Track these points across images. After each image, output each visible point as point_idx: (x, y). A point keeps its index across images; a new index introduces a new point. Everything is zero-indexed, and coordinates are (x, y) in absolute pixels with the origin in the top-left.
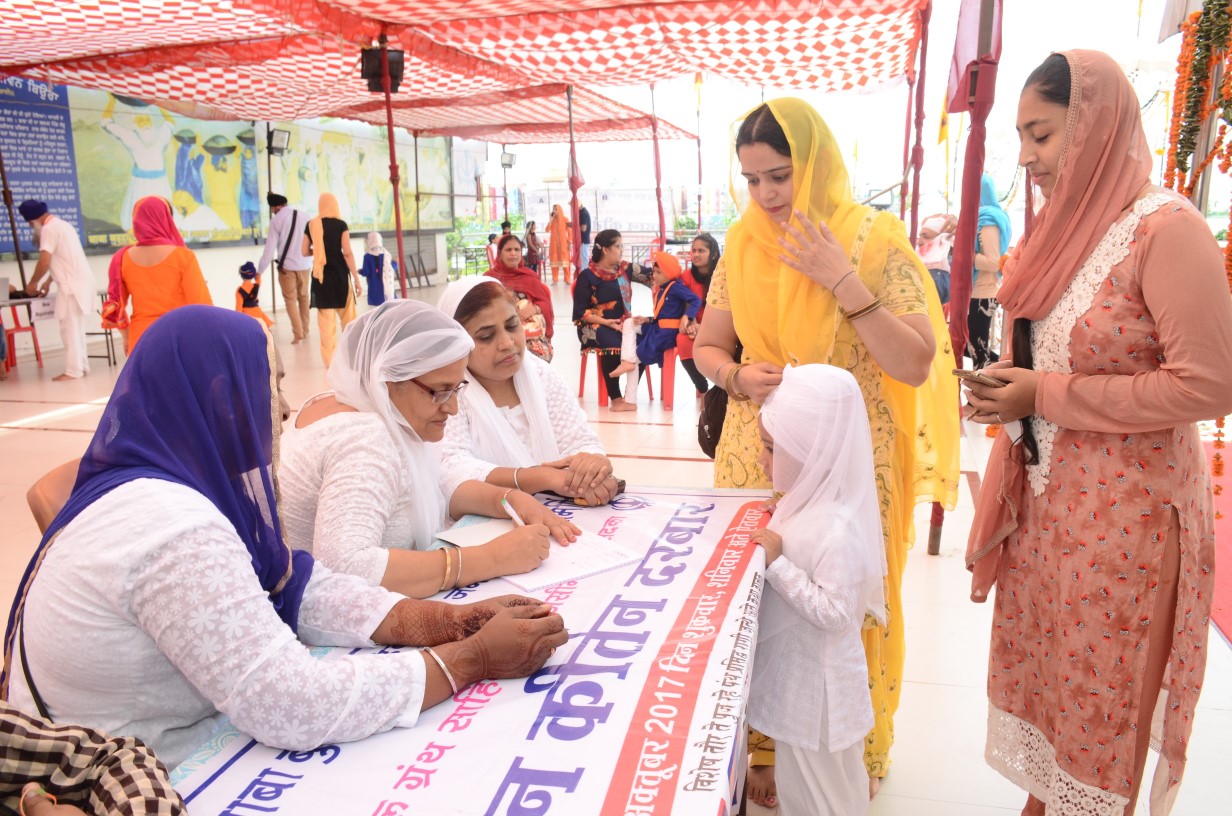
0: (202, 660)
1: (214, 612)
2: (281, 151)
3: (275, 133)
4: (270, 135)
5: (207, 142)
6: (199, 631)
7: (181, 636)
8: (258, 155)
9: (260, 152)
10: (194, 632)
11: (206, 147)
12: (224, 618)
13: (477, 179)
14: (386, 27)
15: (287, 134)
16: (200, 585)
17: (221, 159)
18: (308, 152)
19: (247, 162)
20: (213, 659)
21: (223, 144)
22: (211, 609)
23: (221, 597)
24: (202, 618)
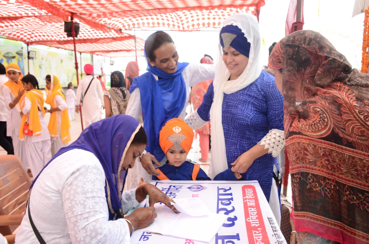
0: (75, 213)
1: (84, 197)
2: (32, 58)
3: (31, 52)
4: (29, 53)
5: (5, 54)
6: (77, 202)
7: (71, 203)
8: (24, 60)
9: (25, 58)
10: (76, 202)
11: (4, 56)
12: (87, 200)
13: (102, 69)
14: (73, 15)
15: (35, 53)
16: (82, 187)
17: (10, 61)
18: (42, 59)
19: (20, 62)
20: (80, 213)
21: (11, 55)
22: (84, 196)
23: (88, 192)
24: (80, 198)
